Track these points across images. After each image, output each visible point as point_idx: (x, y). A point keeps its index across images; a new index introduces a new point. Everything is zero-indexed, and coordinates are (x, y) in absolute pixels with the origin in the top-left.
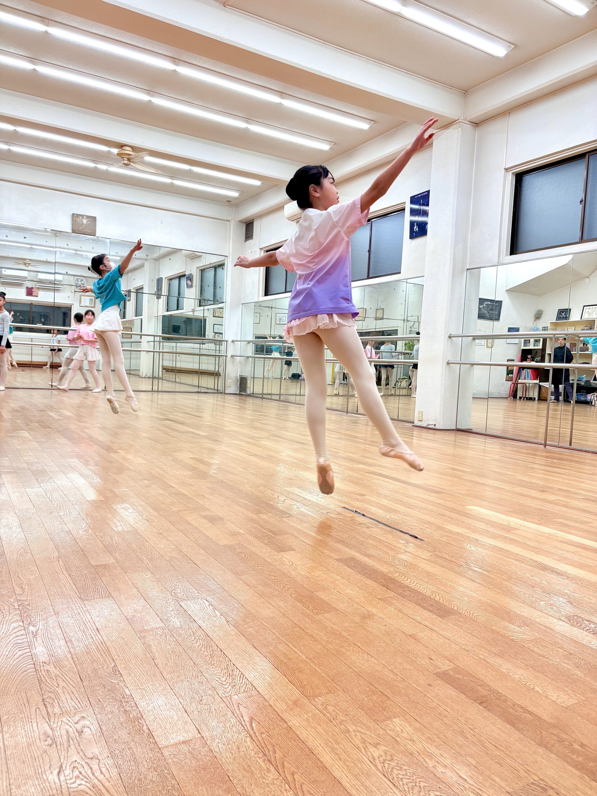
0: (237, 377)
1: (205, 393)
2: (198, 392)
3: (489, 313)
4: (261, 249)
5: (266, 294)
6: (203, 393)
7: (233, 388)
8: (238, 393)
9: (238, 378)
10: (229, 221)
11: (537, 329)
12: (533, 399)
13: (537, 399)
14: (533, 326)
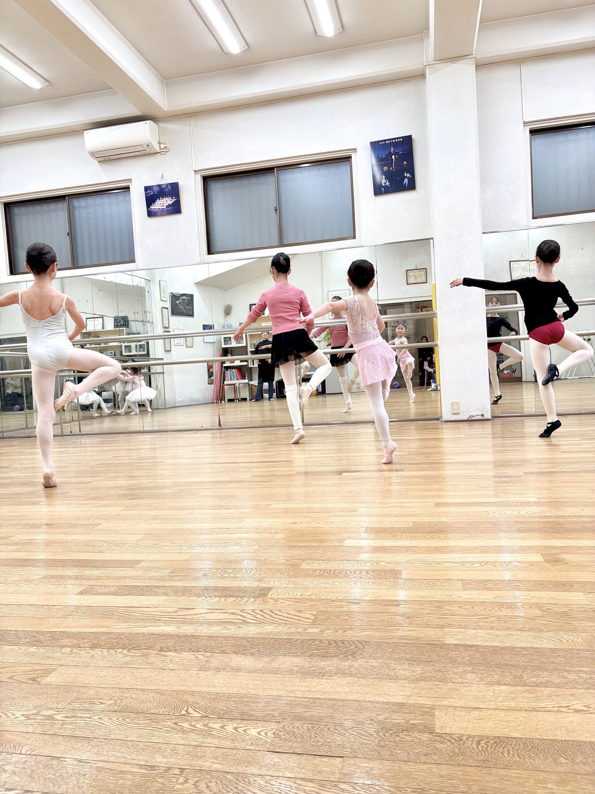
3: (185, 308)
5: (13, 271)
11: (231, 326)
12: (245, 399)
13: (248, 399)
14: (226, 323)
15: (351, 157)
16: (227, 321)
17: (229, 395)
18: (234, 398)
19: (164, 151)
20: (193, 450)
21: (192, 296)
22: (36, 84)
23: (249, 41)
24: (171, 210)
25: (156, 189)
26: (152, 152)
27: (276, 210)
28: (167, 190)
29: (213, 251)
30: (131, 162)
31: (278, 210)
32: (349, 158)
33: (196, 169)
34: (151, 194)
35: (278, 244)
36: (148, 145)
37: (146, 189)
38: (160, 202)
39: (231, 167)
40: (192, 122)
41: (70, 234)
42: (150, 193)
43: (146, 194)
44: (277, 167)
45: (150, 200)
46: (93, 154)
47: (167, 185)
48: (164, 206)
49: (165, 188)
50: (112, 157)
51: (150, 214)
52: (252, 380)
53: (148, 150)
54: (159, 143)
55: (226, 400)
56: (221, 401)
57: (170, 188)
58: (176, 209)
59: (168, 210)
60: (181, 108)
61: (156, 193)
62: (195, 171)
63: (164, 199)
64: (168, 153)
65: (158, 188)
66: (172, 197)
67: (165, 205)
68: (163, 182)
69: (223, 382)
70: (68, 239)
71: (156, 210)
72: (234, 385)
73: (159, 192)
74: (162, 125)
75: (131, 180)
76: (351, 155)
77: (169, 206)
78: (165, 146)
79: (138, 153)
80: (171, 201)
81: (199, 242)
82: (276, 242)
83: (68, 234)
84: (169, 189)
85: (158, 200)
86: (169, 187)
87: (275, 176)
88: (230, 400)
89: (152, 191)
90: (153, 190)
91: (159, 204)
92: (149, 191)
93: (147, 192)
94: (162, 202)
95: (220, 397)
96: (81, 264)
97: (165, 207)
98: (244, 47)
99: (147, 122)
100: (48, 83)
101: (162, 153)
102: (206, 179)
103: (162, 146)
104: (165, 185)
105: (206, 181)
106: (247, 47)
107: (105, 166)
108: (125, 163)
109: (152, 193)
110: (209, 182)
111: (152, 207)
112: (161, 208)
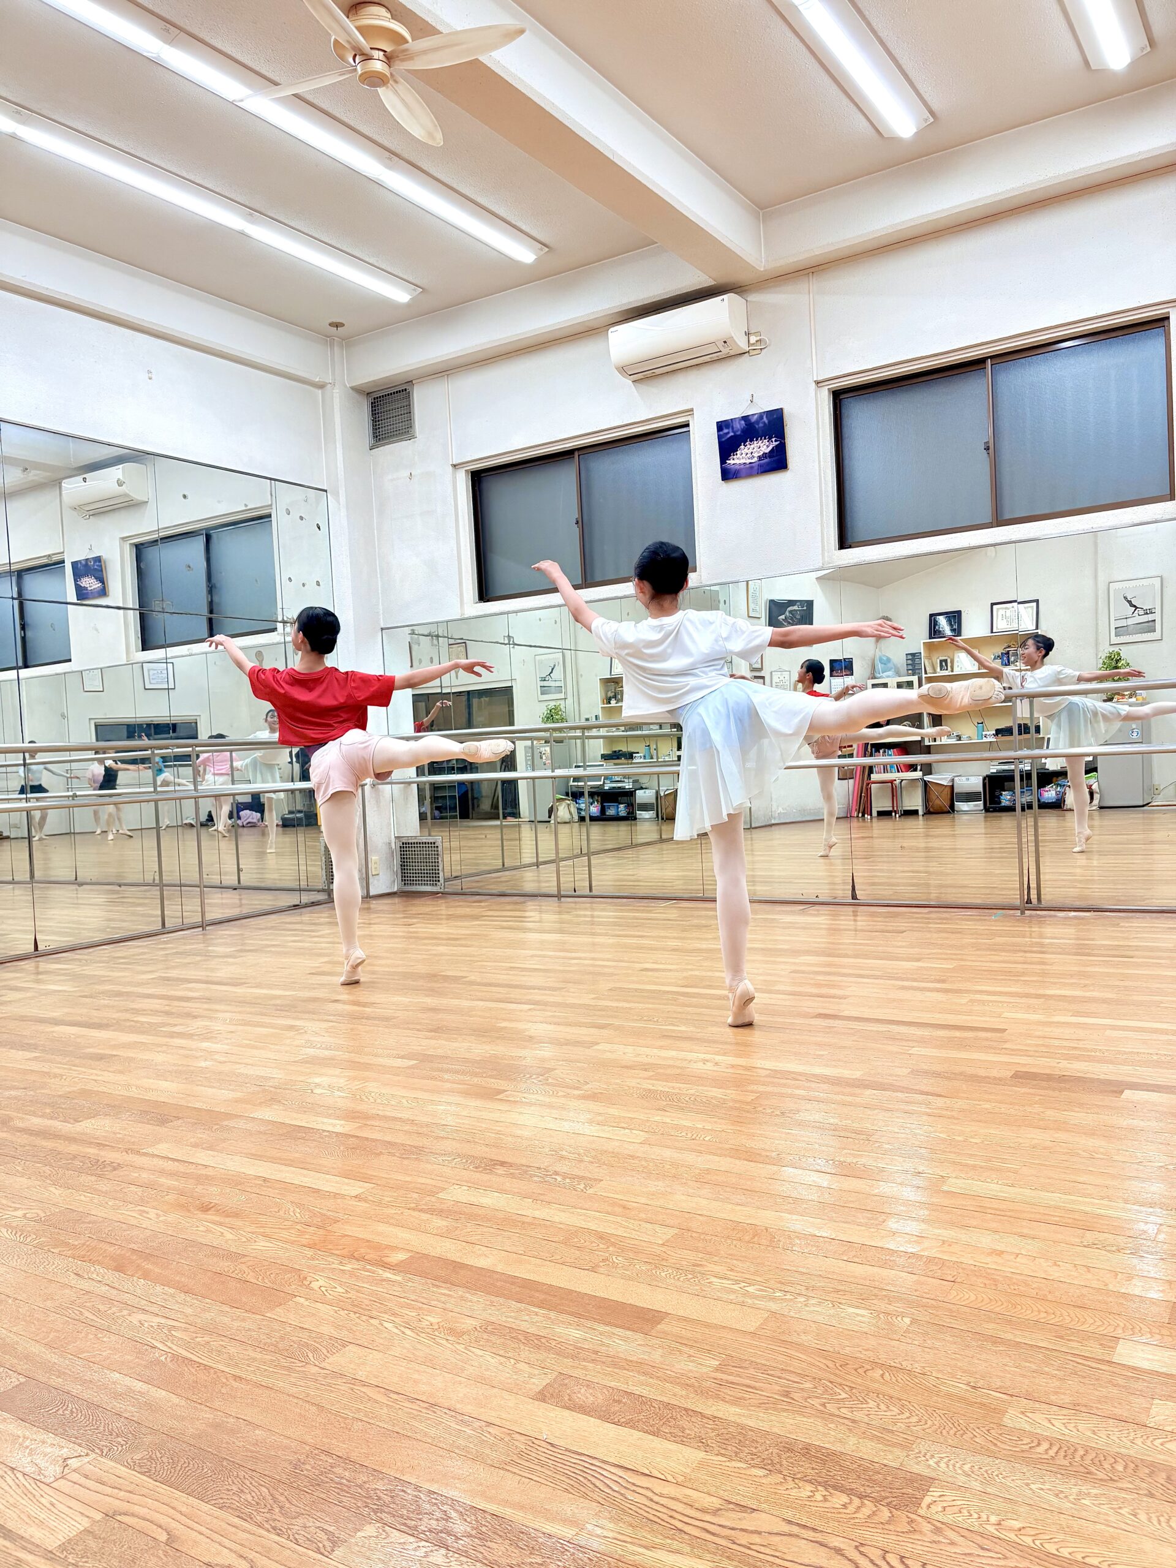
0: (390, 843)
1: (314, 904)
2: (296, 906)
4: (454, 466)
5: (484, 595)
6: (306, 906)
7: (384, 881)
8: (395, 889)
9: (394, 847)
10: (321, 386)
11: (889, 660)
12: (915, 813)
13: (921, 813)
14: (878, 654)
15: (1168, 318)
16: (880, 650)
17: (881, 803)
18: (891, 809)
19: (756, 348)
20: (794, 968)
21: (810, 604)
22: (524, 254)
23: (935, 107)
24: (768, 464)
25: (739, 426)
26: (732, 353)
27: (987, 449)
28: (761, 425)
29: (850, 541)
30: (693, 377)
31: (992, 449)
32: (1162, 321)
33: (820, 378)
34: (729, 436)
35: (989, 520)
36: (725, 342)
37: (721, 426)
38: (746, 450)
39: (893, 368)
40: (815, 284)
41: (580, 522)
42: (728, 433)
43: (719, 437)
44: (991, 357)
45: (727, 447)
46: (623, 370)
47: (761, 415)
48: (753, 457)
49: (757, 422)
50: (658, 371)
51: (728, 475)
52: (930, 773)
53: (725, 351)
54: (748, 334)
55: (875, 814)
56: (863, 815)
57: (766, 422)
58: (777, 461)
59: (760, 466)
60: (791, 261)
61: (739, 433)
62: (818, 383)
63: (755, 444)
64: (763, 351)
65: (743, 422)
66: (770, 438)
67: (756, 455)
68: (753, 411)
69: (869, 776)
70: (576, 530)
71: (737, 467)
72: (892, 782)
73: (744, 431)
74: (753, 297)
75: (692, 410)
76: (1169, 313)
77: (765, 455)
78: (758, 338)
79: (707, 358)
80: (768, 446)
81: (822, 526)
82: (985, 513)
83: (577, 523)
84: (764, 423)
85: (742, 447)
86: (765, 419)
87: (985, 375)
88: (881, 814)
89: (731, 430)
90: (733, 428)
91: (744, 455)
92: (726, 431)
93: (721, 433)
94: (750, 451)
95: (862, 806)
96: (598, 579)
97: (755, 459)
98: (926, 120)
99: (725, 297)
100: (547, 249)
101: (752, 353)
102: (839, 397)
103: (753, 339)
104: (756, 417)
105: (840, 400)
106: (932, 120)
107: (643, 387)
108: (681, 379)
109: (732, 434)
110: (845, 402)
111: (731, 462)
112: (748, 461)
